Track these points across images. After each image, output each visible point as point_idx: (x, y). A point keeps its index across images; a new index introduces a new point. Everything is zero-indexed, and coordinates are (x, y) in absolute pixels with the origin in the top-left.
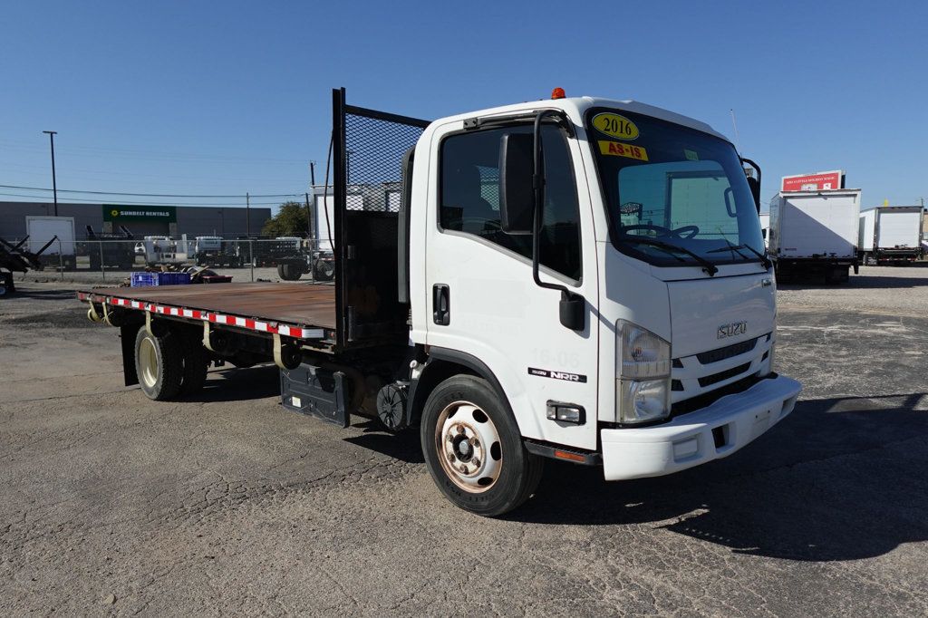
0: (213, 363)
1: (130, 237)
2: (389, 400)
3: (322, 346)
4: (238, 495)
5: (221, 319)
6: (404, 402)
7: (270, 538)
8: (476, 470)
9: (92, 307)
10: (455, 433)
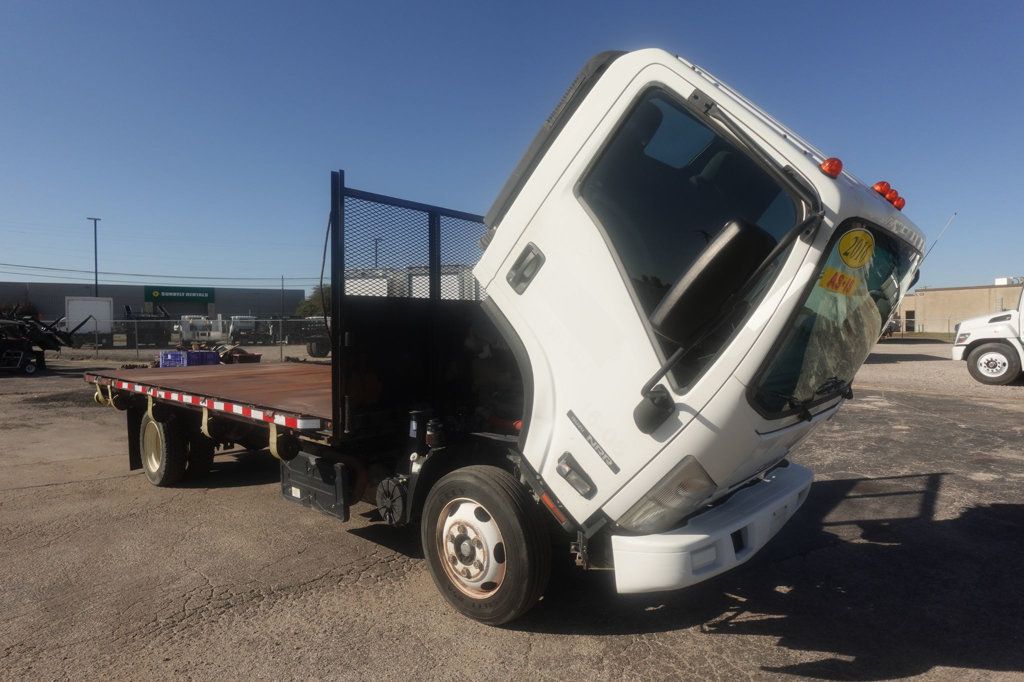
0: (222, 445)
1: (167, 317)
2: (388, 494)
3: (320, 437)
4: (221, 603)
5: (219, 406)
6: (404, 497)
7: (247, 660)
8: (478, 574)
9: (99, 389)
10: (456, 533)
